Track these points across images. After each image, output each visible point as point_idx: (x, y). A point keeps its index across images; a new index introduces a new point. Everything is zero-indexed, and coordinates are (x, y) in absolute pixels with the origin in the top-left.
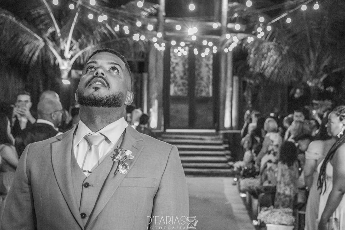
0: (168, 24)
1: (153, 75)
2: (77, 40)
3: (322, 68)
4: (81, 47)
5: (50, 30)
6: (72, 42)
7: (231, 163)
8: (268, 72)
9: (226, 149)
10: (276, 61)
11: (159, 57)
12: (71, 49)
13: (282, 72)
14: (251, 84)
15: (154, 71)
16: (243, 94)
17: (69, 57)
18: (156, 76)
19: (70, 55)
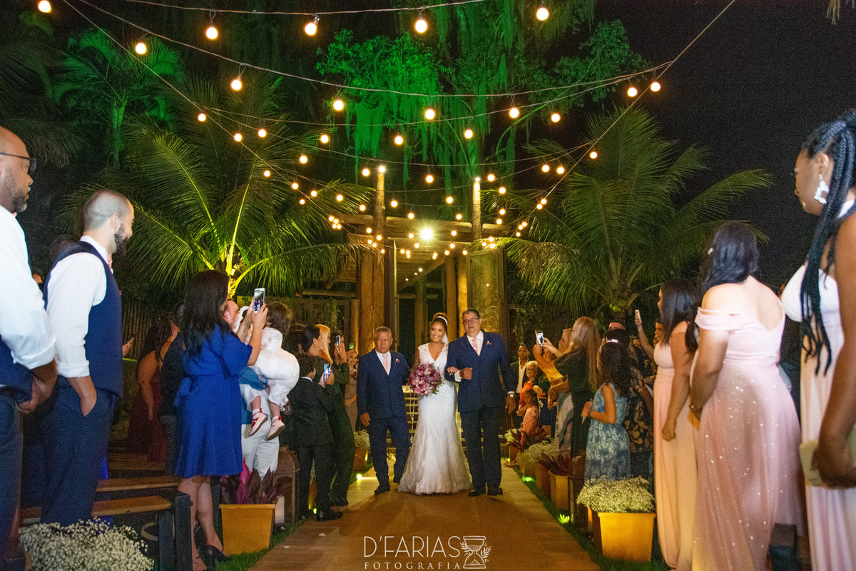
0: (391, 222)
1: (367, 302)
2: (245, 247)
3: (629, 285)
4: (251, 258)
5: (203, 231)
6: (236, 250)
8: (550, 291)
10: (561, 271)
11: (376, 273)
12: (236, 260)
13: (570, 291)
14: (522, 314)
15: (370, 295)
16: (511, 331)
17: (233, 274)
18: (372, 304)
19: (234, 271)
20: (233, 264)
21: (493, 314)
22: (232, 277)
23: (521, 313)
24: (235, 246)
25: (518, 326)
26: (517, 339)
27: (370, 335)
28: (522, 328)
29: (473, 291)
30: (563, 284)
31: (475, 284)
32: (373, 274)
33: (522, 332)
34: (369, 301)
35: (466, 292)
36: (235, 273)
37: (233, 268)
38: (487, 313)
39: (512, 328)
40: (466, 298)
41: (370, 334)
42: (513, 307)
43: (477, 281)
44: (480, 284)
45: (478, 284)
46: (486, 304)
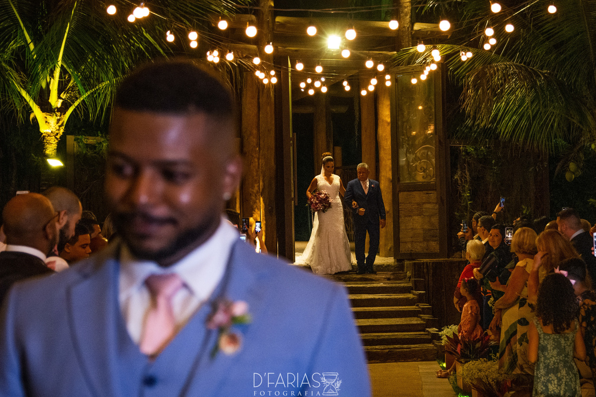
0: (282, 25)
1: (251, 141)
2: (77, 68)
5: (14, 45)
6: (63, 71)
7: (433, 330)
8: (506, 127)
9: (420, 299)
10: (523, 100)
11: (263, 100)
14: (468, 154)
15: (255, 132)
16: (452, 177)
17: (59, 105)
18: (259, 145)
19: (61, 101)
20: (59, 92)
21: (427, 157)
22: (59, 110)
23: (466, 151)
24: (62, 67)
25: (463, 169)
26: (460, 188)
27: (256, 188)
28: (468, 173)
29: (400, 123)
30: (525, 118)
31: (403, 114)
32: (259, 103)
33: (468, 179)
34: (253, 140)
35: (389, 120)
36: (62, 104)
37: (59, 97)
38: (419, 155)
39: (454, 173)
40: (388, 128)
41: (256, 185)
42: (455, 143)
43: (405, 108)
44: (409, 113)
45: (406, 113)
46: (417, 142)
